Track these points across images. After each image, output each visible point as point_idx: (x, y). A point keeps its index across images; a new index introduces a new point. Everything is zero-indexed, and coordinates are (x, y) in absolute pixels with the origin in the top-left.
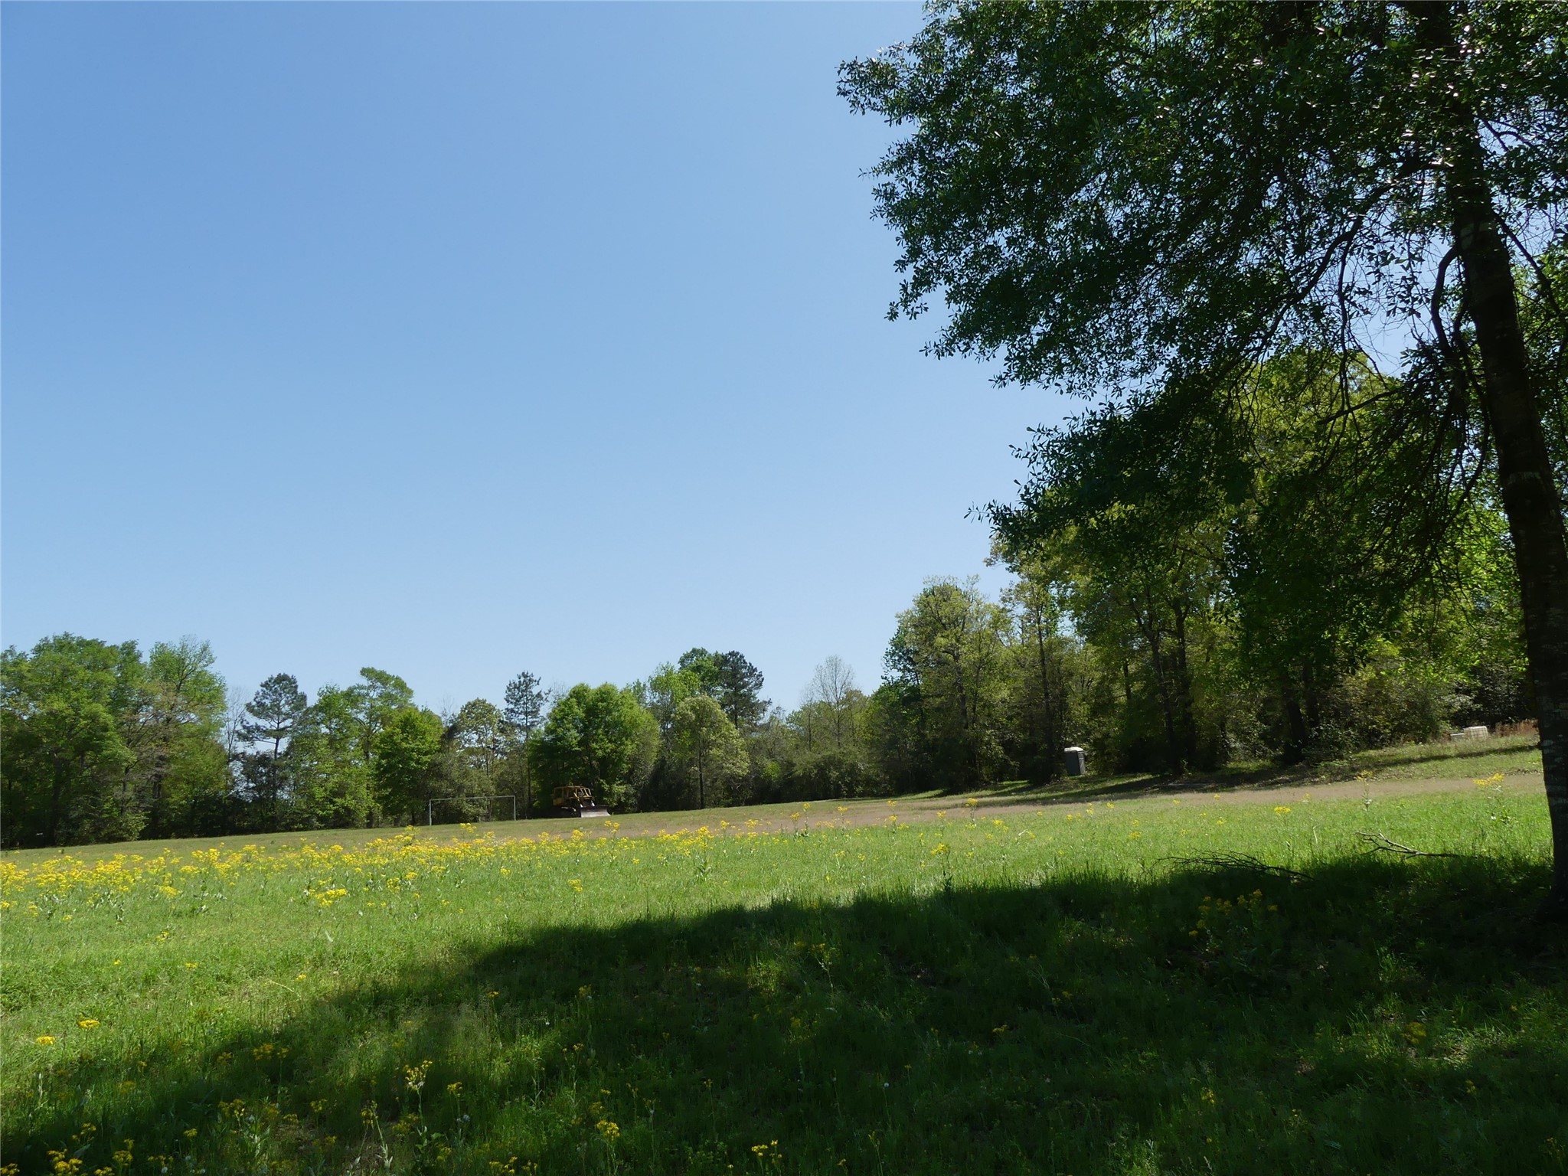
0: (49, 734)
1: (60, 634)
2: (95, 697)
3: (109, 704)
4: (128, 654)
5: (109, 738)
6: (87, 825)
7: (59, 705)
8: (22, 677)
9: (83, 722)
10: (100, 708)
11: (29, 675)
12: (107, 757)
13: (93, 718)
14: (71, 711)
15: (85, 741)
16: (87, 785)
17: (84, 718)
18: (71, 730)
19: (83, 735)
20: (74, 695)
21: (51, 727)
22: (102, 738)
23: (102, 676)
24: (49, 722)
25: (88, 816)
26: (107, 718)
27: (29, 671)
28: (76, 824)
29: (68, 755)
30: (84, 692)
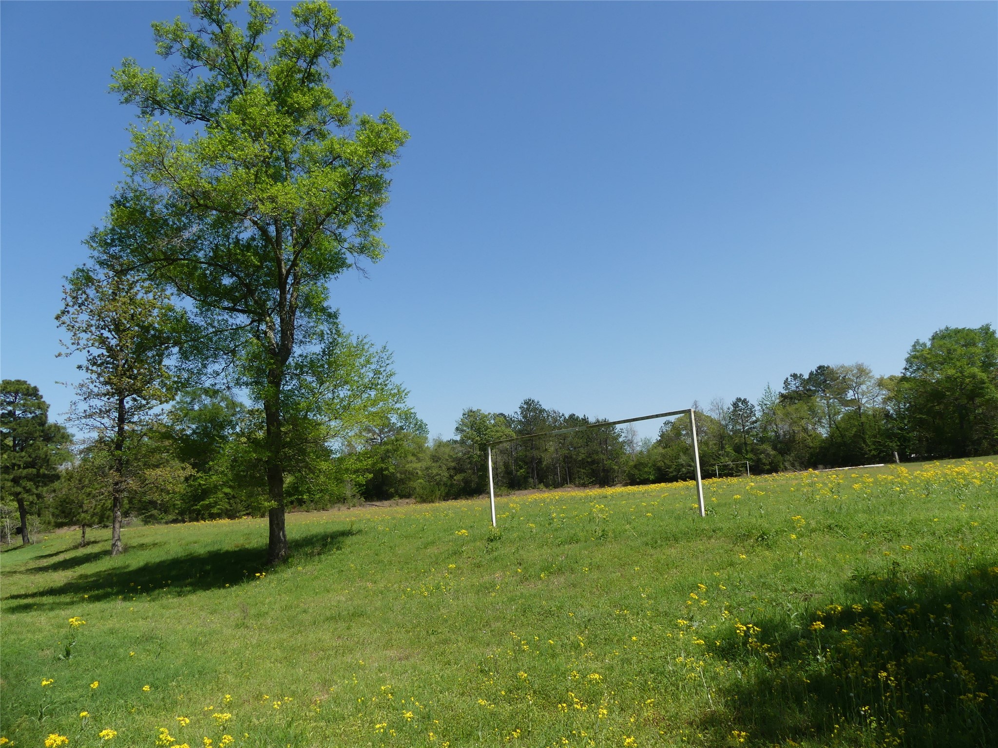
0: (948, 389)
1: (943, 328)
2: (973, 364)
3: (981, 367)
4: (987, 333)
5: (987, 388)
6: (985, 444)
7: (951, 372)
8: (926, 359)
9: (967, 380)
10: (975, 370)
11: (929, 356)
12: (989, 400)
13: (974, 376)
14: (959, 374)
15: (972, 391)
16: (981, 419)
17: (968, 377)
18: (961, 386)
19: (969, 387)
20: (958, 364)
21: (948, 385)
22: (982, 388)
23: (972, 349)
24: (946, 382)
25: (985, 438)
26: (984, 376)
27: (928, 354)
28: (979, 442)
29: (964, 401)
30: (965, 361)
